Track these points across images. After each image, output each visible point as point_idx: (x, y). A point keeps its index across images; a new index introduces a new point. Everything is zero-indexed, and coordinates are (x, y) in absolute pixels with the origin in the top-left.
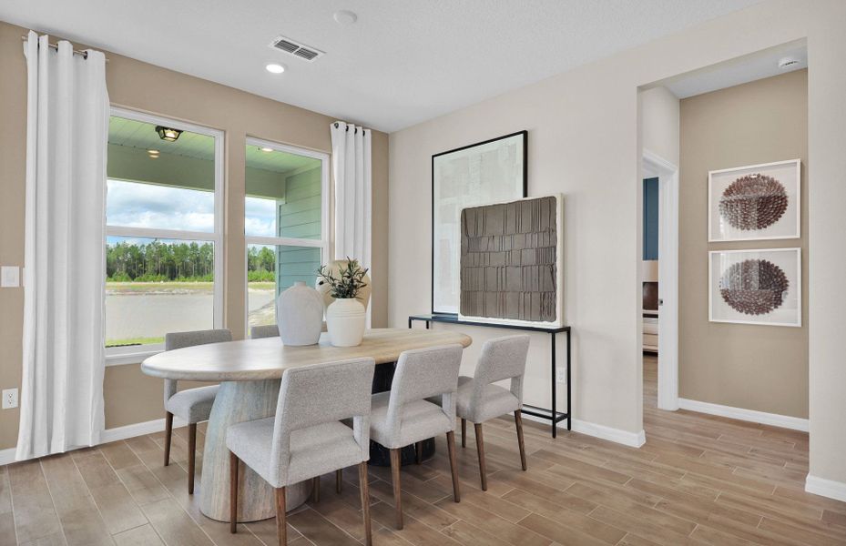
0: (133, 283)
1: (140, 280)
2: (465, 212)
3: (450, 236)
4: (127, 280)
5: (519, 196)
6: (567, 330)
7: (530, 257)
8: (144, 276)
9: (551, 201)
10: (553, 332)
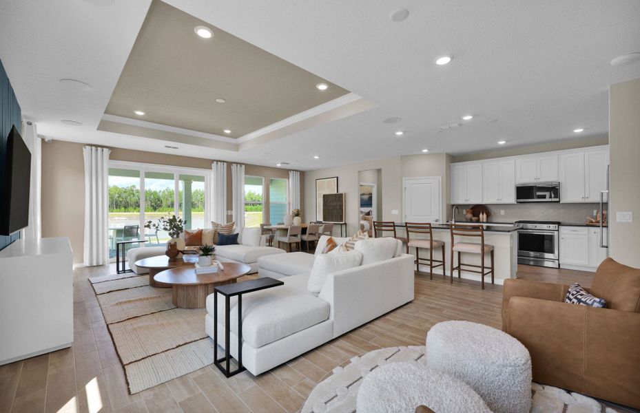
0: (156, 213)
1: (159, 211)
2: (324, 195)
3: (320, 201)
4: (151, 211)
5: (336, 192)
6: (345, 224)
7: (338, 207)
8: (161, 209)
9: (342, 194)
10: (341, 224)
